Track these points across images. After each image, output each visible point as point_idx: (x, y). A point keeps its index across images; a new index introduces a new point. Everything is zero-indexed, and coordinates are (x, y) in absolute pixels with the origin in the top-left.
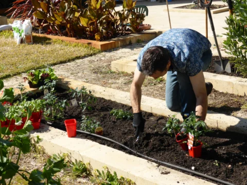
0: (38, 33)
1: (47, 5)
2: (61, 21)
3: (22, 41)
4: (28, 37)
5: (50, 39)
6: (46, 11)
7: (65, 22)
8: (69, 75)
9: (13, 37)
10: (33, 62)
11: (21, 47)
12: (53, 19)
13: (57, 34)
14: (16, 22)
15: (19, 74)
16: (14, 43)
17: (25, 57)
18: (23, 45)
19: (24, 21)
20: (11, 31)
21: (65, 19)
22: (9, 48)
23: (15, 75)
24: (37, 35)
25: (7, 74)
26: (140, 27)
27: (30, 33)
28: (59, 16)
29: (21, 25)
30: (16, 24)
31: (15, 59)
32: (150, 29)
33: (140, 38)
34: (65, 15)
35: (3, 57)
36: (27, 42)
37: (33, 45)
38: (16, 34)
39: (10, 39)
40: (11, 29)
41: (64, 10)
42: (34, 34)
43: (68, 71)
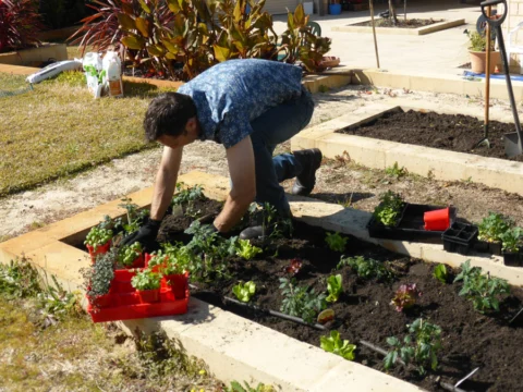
0: (131, 75)
1: (147, 23)
2: (175, 52)
3: (103, 93)
4: (114, 84)
5: (154, 87)
6: (145, 35)
7: (183, 54)
8: (208, 162)
9: (84, 83)
10: (131, 134)
11: (102, 105)
12: (160, 49)
13: (166, 77)
14: (91, 56)
15: (107, 161)
16: (88, 96)
17: (113, 125)
18: (105, 99)
19: (104, 53)
20: (80, 73)
21: (183, 49)
22: (79, 106)
23: (100, 164)
24: (130, 79)
25: (85, 162)
26: (322, 62)
27: (118, 76)
28: (173, 44)
29: (100, 62)
30: (90, 59)
31: (94, 130)
32: (338, 66)
33: (325, 84)
34: (183, 42)
35: (72, 126)
36: (113, 94)
37: (125, 100)
38: (91, 80)
39: (78, 89)
40: (80, 68)
41: (181, 33)
42: (125, 78)
43: (203, 155)
